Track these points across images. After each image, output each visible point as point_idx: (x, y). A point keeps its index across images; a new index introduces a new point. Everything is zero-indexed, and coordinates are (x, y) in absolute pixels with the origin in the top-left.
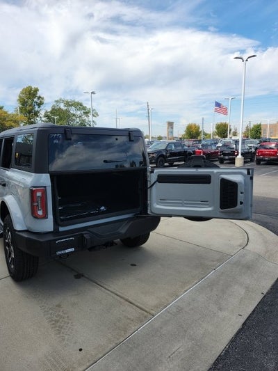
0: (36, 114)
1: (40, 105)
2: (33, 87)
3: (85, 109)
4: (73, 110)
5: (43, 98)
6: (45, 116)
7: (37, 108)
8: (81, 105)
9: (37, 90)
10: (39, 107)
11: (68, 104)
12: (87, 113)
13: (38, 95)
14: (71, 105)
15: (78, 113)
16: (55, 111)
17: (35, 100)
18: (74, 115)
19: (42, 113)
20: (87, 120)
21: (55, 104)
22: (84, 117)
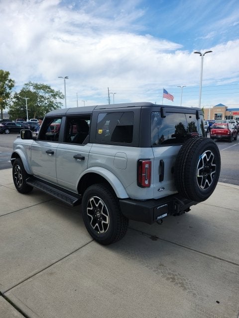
0: (8, 95)
1: (11, 87)
2: (4, 71)
3: (53, 92)
4: (41, 93)
5: (13, 82)
6: (15, 98)
7: (8, 90)
8: (49, 88)
9: (8, 74)
10: (10, 89)
11: (37, 87)
12: (54, 96)
13: (9, 78)
14: (39, 88)
15: (47, 95)
16: (24, 93)
17: (7, 82)
18: (42, 97)
19: (12, 95)
20: (55, 102)
21: (25, 86)
22: (52, 99)
